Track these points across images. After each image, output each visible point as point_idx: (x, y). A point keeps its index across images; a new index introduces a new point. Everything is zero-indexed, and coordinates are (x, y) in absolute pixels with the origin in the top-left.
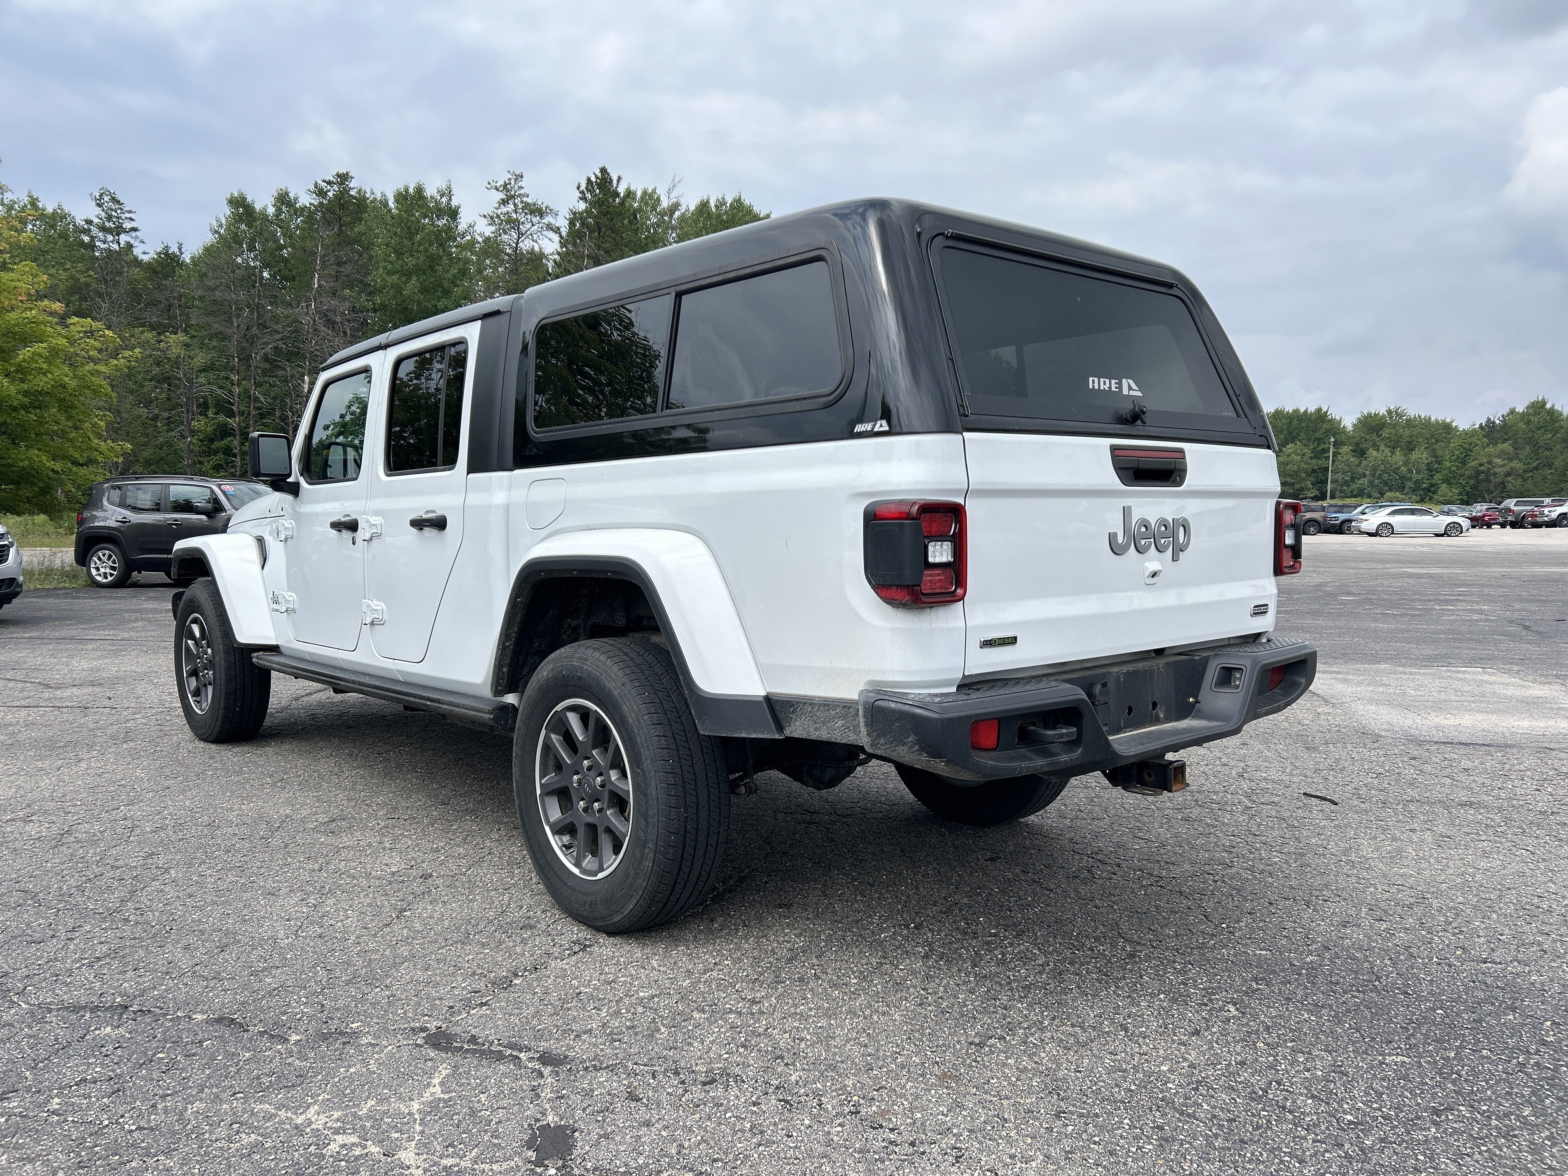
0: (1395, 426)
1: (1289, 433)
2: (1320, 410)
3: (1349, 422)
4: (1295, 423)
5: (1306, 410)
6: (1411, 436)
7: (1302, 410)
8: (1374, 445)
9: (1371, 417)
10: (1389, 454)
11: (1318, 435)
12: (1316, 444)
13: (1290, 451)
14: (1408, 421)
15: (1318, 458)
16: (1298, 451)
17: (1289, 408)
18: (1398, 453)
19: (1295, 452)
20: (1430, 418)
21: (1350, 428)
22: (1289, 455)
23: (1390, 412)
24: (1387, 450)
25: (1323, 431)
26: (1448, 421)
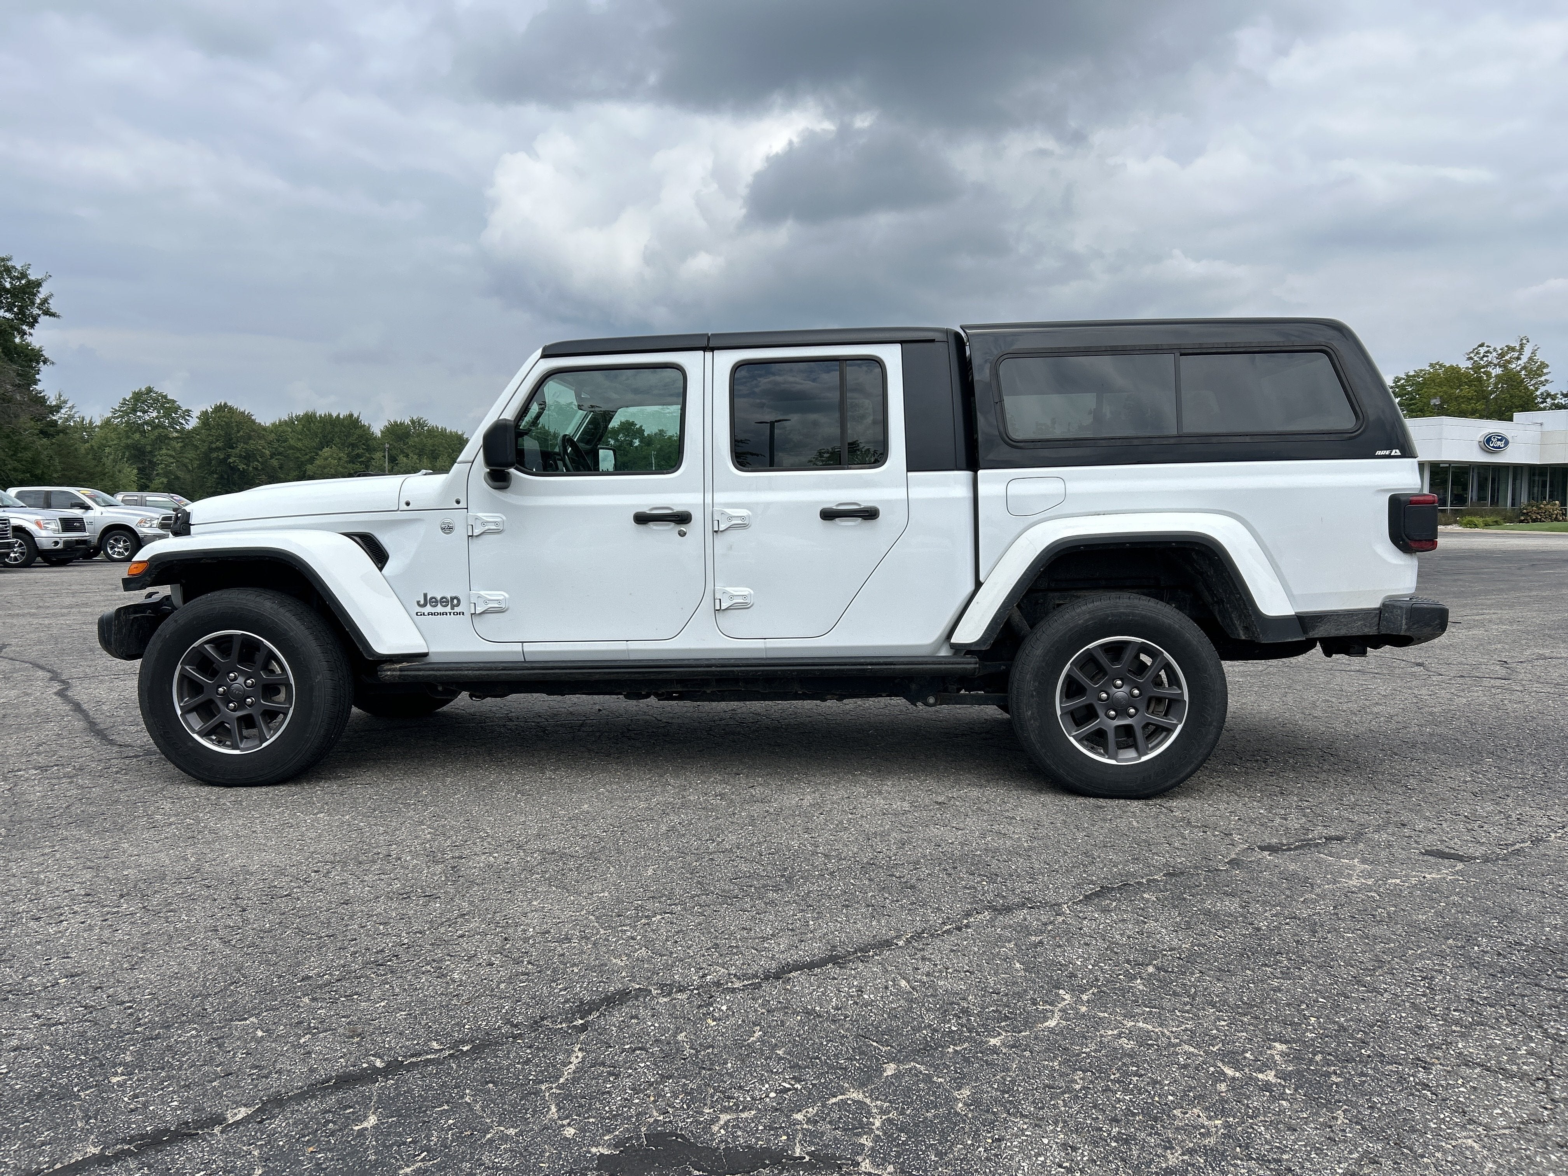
0: (419, 435)
1: (324, 436)
2: (351, 415)
3: (377, 429)
4: (329, 427)
5: (339, 415)
6: (433, 446)
7: (334, 415)
8: (402, 452)
9: (397, 425)
10: (418, 461)
11: (352, 440)
12: (350, 449)
13: (326, 454)
14: (429, 431)
15: (354, 463)
16: (335, 455)
17: (321, 412)
18: (425, 460)
19: (331, 456)
20: (446, 430)
21: (379, 434)
22: (326, 459)
23: (413, 422)
24: (415, 457)
25: (355, 436)
26: (460, 433)
